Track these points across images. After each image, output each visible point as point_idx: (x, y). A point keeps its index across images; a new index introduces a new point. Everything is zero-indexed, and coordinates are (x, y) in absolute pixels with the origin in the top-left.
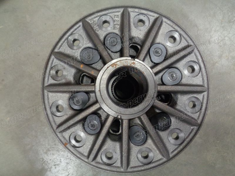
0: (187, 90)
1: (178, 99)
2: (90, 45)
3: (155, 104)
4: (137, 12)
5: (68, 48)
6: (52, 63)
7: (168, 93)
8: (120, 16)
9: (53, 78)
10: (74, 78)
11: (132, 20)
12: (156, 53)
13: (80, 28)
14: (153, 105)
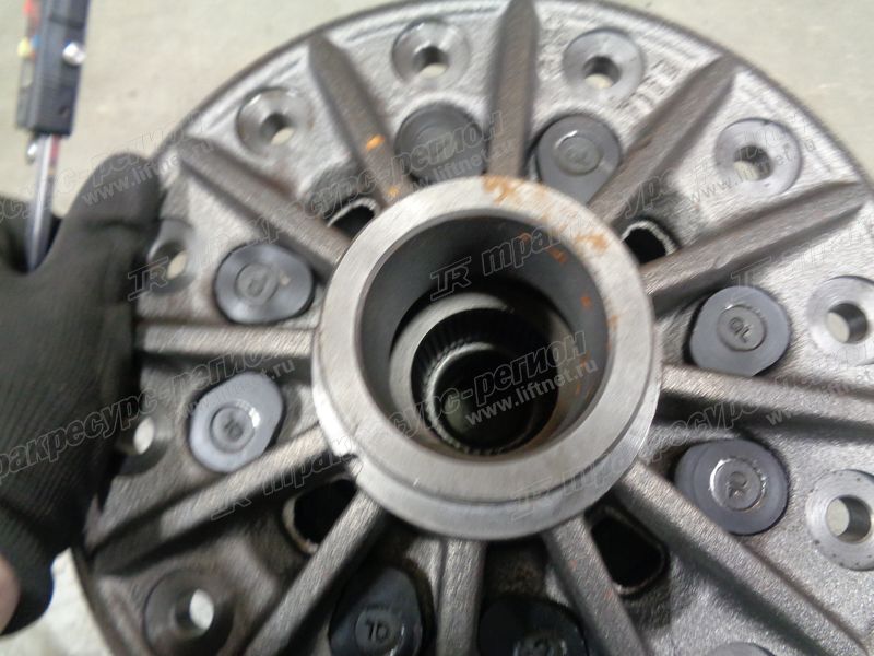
0: (767, 596)
1: (688, 605)
2: (476, 107)
3: (560, 534)
4: (768, 108)
5: (386, 60)
6: (281, 72)
7: (659, 547)
8: (682, 76)
9: (242, 127)
10: (318, 186)
11: (720, 122)
12: (731, 328)
13: (487, 16)
14: (549, 531)
